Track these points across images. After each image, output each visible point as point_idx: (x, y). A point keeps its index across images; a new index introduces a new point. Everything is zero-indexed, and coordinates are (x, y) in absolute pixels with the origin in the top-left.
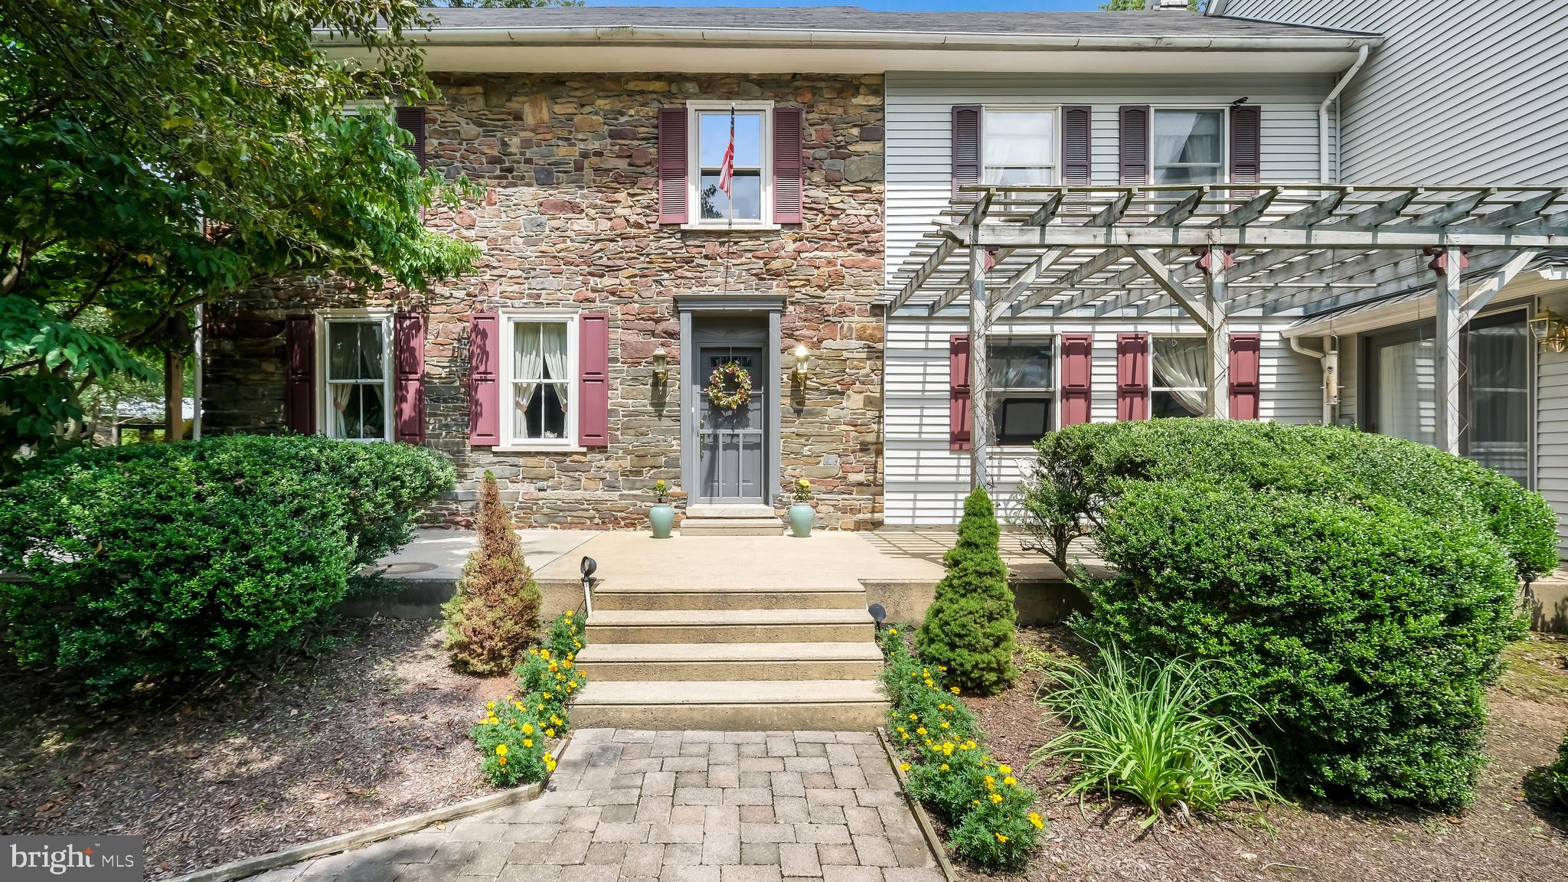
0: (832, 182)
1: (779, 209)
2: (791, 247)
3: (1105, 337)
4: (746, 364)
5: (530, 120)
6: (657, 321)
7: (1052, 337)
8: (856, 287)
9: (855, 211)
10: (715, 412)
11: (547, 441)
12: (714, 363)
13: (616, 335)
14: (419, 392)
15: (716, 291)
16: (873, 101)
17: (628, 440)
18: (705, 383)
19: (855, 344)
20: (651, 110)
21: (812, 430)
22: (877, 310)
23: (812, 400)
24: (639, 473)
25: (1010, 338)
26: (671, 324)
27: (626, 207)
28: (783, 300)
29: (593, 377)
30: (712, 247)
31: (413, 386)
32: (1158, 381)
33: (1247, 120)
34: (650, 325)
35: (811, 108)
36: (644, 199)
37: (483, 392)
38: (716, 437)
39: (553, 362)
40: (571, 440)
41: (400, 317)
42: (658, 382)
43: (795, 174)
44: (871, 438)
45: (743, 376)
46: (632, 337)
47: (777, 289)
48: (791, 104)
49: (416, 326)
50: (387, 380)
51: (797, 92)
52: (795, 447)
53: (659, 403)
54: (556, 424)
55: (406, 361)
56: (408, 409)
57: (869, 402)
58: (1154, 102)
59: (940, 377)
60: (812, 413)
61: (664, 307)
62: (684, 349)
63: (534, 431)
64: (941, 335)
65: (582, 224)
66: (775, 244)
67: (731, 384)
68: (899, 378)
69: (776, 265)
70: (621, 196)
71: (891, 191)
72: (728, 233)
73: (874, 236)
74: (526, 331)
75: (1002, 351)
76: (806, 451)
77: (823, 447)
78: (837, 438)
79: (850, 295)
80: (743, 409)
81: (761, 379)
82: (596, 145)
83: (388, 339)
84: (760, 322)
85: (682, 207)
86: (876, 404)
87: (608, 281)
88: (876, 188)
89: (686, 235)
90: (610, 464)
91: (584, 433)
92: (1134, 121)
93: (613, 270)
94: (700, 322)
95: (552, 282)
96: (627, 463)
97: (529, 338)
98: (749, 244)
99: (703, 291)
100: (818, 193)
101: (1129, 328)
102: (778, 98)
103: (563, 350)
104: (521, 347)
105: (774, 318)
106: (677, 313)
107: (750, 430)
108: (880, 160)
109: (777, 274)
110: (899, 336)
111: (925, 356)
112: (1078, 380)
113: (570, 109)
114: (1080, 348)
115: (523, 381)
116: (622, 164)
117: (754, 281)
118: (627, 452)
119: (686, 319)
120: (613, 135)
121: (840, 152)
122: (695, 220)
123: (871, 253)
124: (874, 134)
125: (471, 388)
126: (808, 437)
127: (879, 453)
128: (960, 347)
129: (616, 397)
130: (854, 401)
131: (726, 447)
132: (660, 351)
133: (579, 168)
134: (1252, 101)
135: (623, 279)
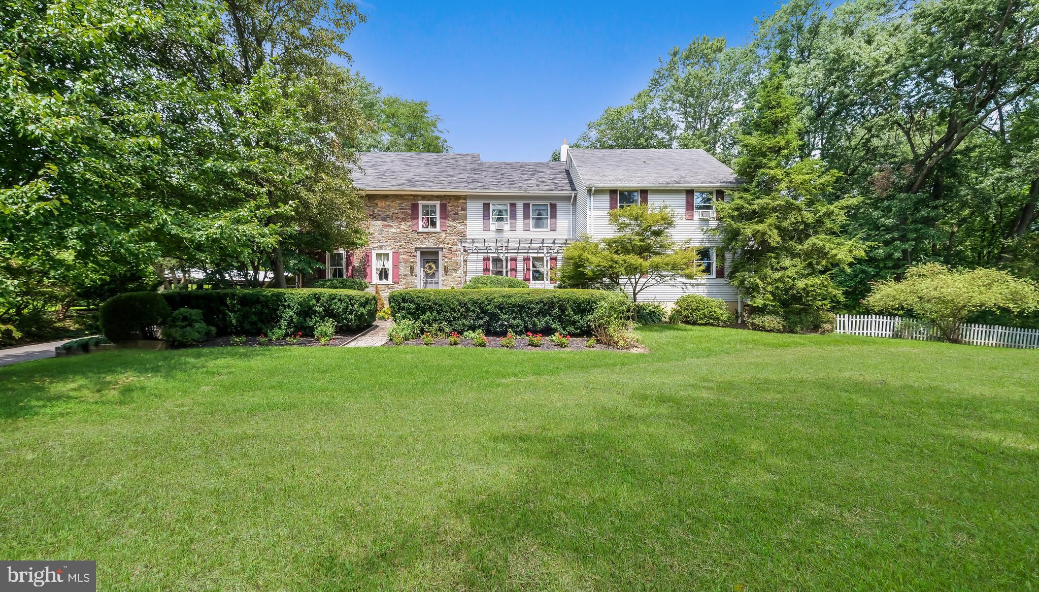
0: (454, 220)
1: (441, 226)
2: (444, 236)
3: (520, 257)
4: (433, 263)
5: (380, 205)
6: (411, 253)
7: (507, 257)
9: (460, 227)
10: (427, 275)
11: (384, 281)
12: (427, 262)
13: (401, 256)
14: (352, 271)
15: (426, 246)
16: (464, 201)
17: (404, 281)
18: (424, 268)
19: (460, 258)
20: (410, 203)
21: (449, 278)
22: (465, 250)
23: (449, 272)
24: (407, 289)
25: (497, 257)
26: (415, 254)
27: (403, 226)
28: (442, 248)
29: (396, 266)
30: (425, 235)
31: (350, 268)
32: (534, 266)
33: (553, 207)
35: (449, 203)
36: (408, 224)
37: (368, 270)
38: (427, 281)
39: (386, 263)
40: (390, 281)
41: (348, 252)
42: (412, 267)
43: (445, 218)
45: (434, 266)
46: (405, 257)
47: (441, 246)
48: (444, 202)
49: (352, 254)
50: (344, 267)
51: (446, 199)
52: (445, 283)
53: (412, 272)
54: (386, 277)
55: (349, 262)
56: (349, 274)
57: (464, 272)
58: (532, 203)
59: (481, 266)
60: (449, 275)
61: (413, 250)
62: (418, 259)
63: (381, 279)
64: (481, 256)
65: (393, 230)
66: (440, 235)
67: (431, 268)
68: (471, 267)
69: (440, 240)
70: (402, 223)
71: (468, 222)
72: (429, 232)
73: (464, 233)
74: (379, 256)
75: (495, 260)
76: (448, 284)
77: (452, 283)
78: (456, 281)
80: (434, 274)
81: (437, 267)
82: (396, 211)
83: (344, 257)
84: (437, 253)
85: (418, 227)
87: (399, 244)
88: (465, 221)
89: (418, 233)
90: (400, 287)
91: (394, 280)
92: (526, 207)
93: (400, 241)
94: (422, 253)
95: (385, 244)
96: (404, 287)
98: (434, 235)
99: (423, 246)
100: (451, 223)
101: (526, 255)
102: (441, 200)
103: (388, 260)
104: (378, 259)
105: (440, 252)
106: (416, 251)
107: (435, 279)
108: (466, 215)
109: (441, 242)
110: (472, 257)
111: (477, 261)
112: (513, 267)
113: (390, 203)
114: (514, 259)
115: (378, 267)
116: (403, 216)
117: (435, 244)
118: (404, 284)
119: (419, 252)
120: (400, 209)
121: (456, 213)
122: (421, 229)
123: (464, 237)
124: (464, 209)
125: (365, 269)
126: (448, 280)
128: (486, 259)
129: (401, 271)
130: (460, 272)
131: (429, 283)
132: (412, 260)
133: (392, 216)
134: (553, 202)
135: (403, 243)
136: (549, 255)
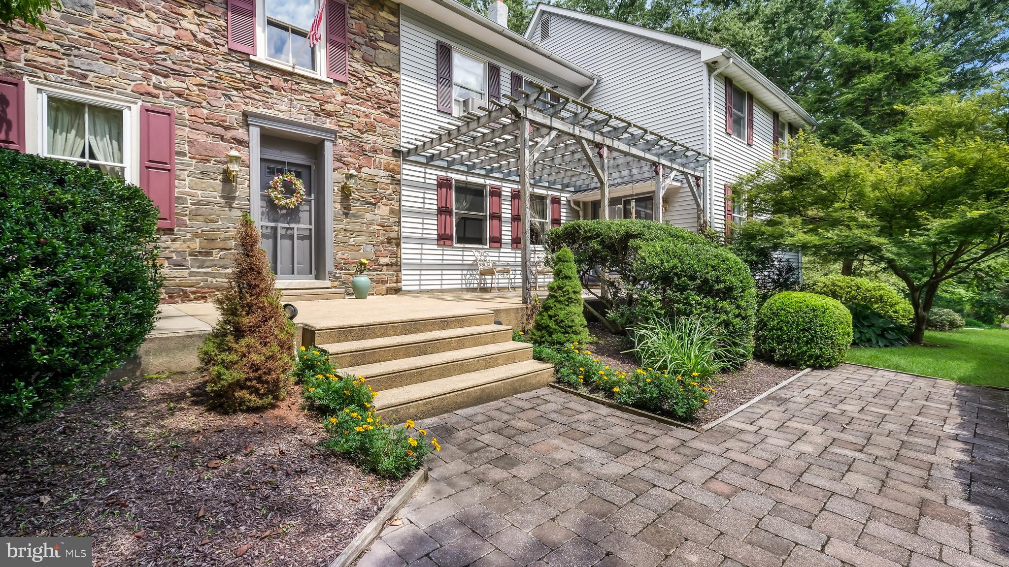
0: (367, 61)
1: (331, 68)
2: (340, 98)
3: (507, 189)
4: (298, 175)
6: (227, 128)
7: (485, 185)
8: (384, 136)
9: (382, 86)
10: (273, 210)
13: (183, 132)
15: (281, 115)
16: (393, 18)
17: (199, 225)
18: (268, 186)
19: (382, 173)
21: (355, 227)
22: (396, 153)
23: (355, 206)
24: (208, 254)
25: (467, 183)
26: (241, 133)
27: (193, 23)
28: (334, 132)
29: (156, 165)
30: (277, 80)
34: (220, 131)
35: (352, 6)
36: (213, 22)
38: (275, 229)
42: (228, 179)
43: (343, 47)
44: (393, 235)
45: (299, 184)
46: (201, 137)
47: (329, 124)
52: (344, 239)
53: (228, 196)
57: (392, 211)
59: (431, 202)
60: (355, 216)
61: (234, 118)
62: (253, 155)
64: (433, 175)
65: (141, 23)
66: (328, 92)
67: (289, 190)
68: (410, 198)
69: (328, 107)
70: (187, 12)
71: (405, 80)
72: (291, 74)
73: (393, 105)
75: (464, 189)
76: (351, 241)
77: (363, 240)
78: (373, 234)
79: (380, 140)
80: (297, 210)
81: (316, 188)
84: (317, 146)
85: (251, 41)
86: (397, 213)
87: (173, 83)
88: (394, 74)
89: (254, 64)
90: (177, 246)
92: (516, 81)
93: (178, 74)
94: (269, 139)
95: (103, 67)
96: (196, 245)
98: (309, 87)
99: (271, 113)
100: (358, 66)
101: (516, 187)
103: (118, 137)
104: (55, 125)
105: (328, 145)
106: (246, 125)
107: (301, 226)
108: (397, 58)
109: (329, 115)
110: (410, 172)
111: (423, 187)
112: (495, 210)
114: (497, 193)
115: (60, 157)
117: (312, 116)
118: (195, 235)
119: (255, 132)
121: (372, 44)
122: (263, 55)
123: (392, 116)
124: (393, 40)
126: (352, 232)
127: (398, 245)
128: (444, 185)
129: (184, 187)
130: (383, 210)
131: (282, 237)
132: (234, 153)
135: (190, 84)
136: (550, 193)
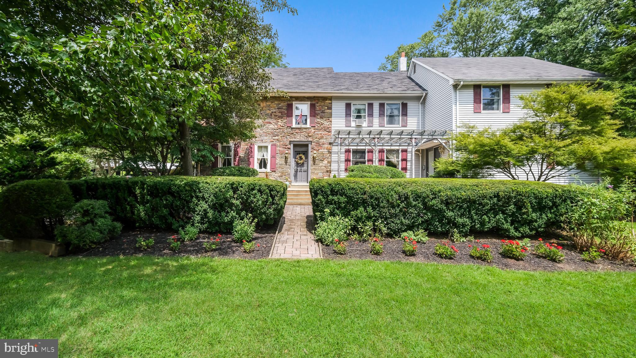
0: (321, 118)
1: (311, 123)
2: (313, 131)
3: (376, 149)
4: (304, 154)
5: (262, 105)
6: (286, 146)
7: (365, 149)
8: (326, 139)
9: (326, 123)
10: (297, 164)
11: (263, 170)
12: (298, 154)
13: (278, 148)
14: (239, 160)
15: (298, 140)
16: (330, 102)
17: (280, 170)
18: (295, 158)
19: (326, 150)
20: (286, 104)
21: (317, 168)
22: (330, 144)
23: (317, 162)
24: (282, 176)
25: (357, 149)
26: (289, 146)
27: (280, 123)
28: (311, 142)
29: (273, 157)
30: (297, 131)
31: (237, 158)
32: (387, 158)
33: (405, 106)
34: (285, 146)
35: (317, 103)
36: (284, 121)
37: (251, 160)
38: (297, 169)
39: (265, 154)
40: (268, 169)
41: (235, 145)
42: (286, 158)
43: (314, 116)
44: (329, 169)
45: (303, 157)
46: (281, 149)
47: (310, 139)
48: (314, 102)
49: (238, 147)
50: (232, 157)
51: (315, 100)
52: (313, 171)
53: (286, 162)
54: (265, 167)
55: (236, 153)
56: (236, 163)
57: (328, 162)
58: (386, 102)
59: (343, 157)
60: (317, 164)
61: (288, 143)
62: (291, 151)
63: (261, 167)
64: (343, 149)
65: (272, 126)
66: (310, 130)
67: (301, 158)
68: (334, 157)
69: (310, 134)
70: (279, 121)
71: (333, 120)
72: (301, 128)
73: (330, 129)
74: (260, 148)
75: (356, 152)
76: (316, 172)
77: (319, 171)
78: (322, 169)
79: (325, 141)
80: (303, 163)
81: (307, 157)
82: (275, 111)
83: (233, 149)
84: (307, 146)
85: (292, 123)
86: (330, 162)
87: (276, 138)
88: (330, 119)
89: (292, 128)
90: (276, 175)
91: (271, 168)
92: (382, 106)
93: (278, 135)
94: (295, 146)
95: (265, 138)
96: (280, 174)
97: (260, 149)
98: (305, 130)
99: (295, 140)
100: (319, 120)
101: (381, 147)
102: (311, 101)
103: (267, 151)
104: (259, 151)
105: (310, 145)
106: (290, 144)
107: (304, 168)
108: (331, 114)
109: (310, 136)
110: (335, 149)
111: (340, 153)
112: (370, 158)
113: (270, 103)
114: (371, 151)
115: (259, 158)
116: (280, 114)
117: (306, 138)
118: (280, 172)
119: (292, 145)
120: (278, 108)
121: (323, 112)
122: (294, 126)
123: (329, 132)
124: (330, 108)
125: (249, 159)
126: (316, 169)
127: (330, 173)
128: (348, 151)
129: (277, 161)
130: (325, 162)
131: (299, 171)
132: (287, 152)
133: (271, 115)
134: (405, 102)
135: (279, 137)
136: (401, 148)
